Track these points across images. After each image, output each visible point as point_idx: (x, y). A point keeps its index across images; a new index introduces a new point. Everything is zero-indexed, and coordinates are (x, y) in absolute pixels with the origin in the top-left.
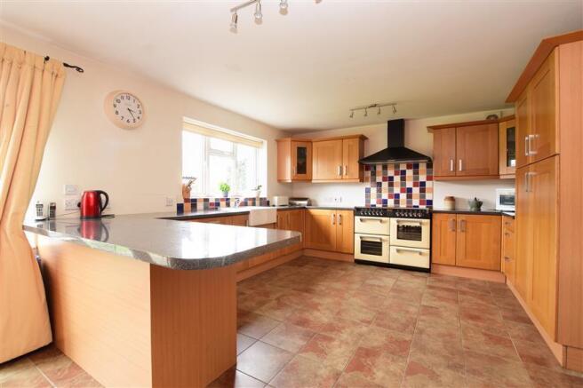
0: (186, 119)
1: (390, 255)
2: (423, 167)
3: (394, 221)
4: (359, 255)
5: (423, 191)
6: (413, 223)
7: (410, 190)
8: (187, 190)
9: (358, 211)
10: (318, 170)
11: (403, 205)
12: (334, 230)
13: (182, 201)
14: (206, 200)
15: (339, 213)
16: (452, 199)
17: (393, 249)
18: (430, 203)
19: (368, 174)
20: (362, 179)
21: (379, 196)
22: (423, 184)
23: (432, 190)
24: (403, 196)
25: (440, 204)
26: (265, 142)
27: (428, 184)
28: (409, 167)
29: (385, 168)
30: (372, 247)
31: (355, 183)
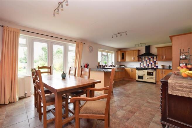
0: (99, 49)
1: (145, 79)
2: (155, 57)
3: (146, 71)
4: (137, 79)
5: (155, 64)
6: (151, 71)
7: (152, 63)
8: (99, 63)
9: (137, 68)
10: (127, 59)
11: (150, 67)
12: (131, 73)
13: (98, 66)
14: (102, 66)
15: (132, 69)
16: (163, 66)
17: (146, 78)
18: (157, 67)
19: (140, 59)
20: (139, 61)
21: (143, 65)
22: (155, 62)
23: (158, 63)
24: (150, 65)
25: (160, 67)
26: (114, 52)
27: (157, 62)
28: (151, 57)
29: (145, 57)
30: (141, 77)
31: (137, 62)
